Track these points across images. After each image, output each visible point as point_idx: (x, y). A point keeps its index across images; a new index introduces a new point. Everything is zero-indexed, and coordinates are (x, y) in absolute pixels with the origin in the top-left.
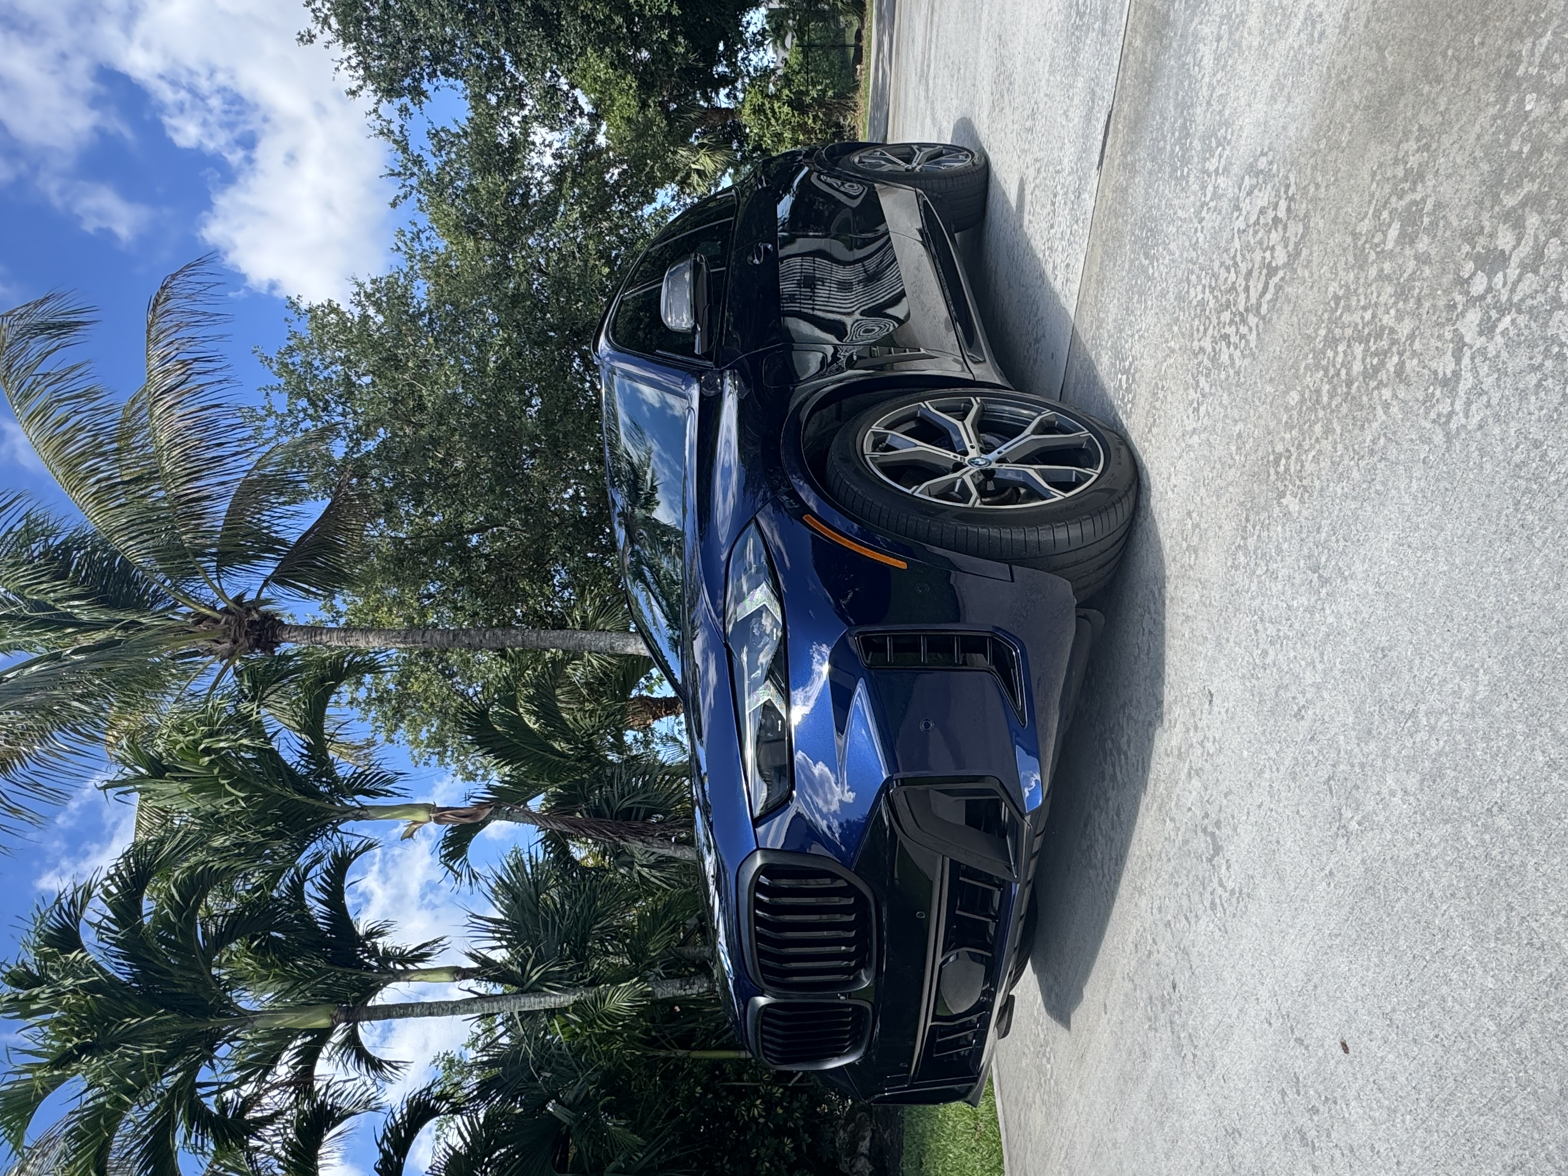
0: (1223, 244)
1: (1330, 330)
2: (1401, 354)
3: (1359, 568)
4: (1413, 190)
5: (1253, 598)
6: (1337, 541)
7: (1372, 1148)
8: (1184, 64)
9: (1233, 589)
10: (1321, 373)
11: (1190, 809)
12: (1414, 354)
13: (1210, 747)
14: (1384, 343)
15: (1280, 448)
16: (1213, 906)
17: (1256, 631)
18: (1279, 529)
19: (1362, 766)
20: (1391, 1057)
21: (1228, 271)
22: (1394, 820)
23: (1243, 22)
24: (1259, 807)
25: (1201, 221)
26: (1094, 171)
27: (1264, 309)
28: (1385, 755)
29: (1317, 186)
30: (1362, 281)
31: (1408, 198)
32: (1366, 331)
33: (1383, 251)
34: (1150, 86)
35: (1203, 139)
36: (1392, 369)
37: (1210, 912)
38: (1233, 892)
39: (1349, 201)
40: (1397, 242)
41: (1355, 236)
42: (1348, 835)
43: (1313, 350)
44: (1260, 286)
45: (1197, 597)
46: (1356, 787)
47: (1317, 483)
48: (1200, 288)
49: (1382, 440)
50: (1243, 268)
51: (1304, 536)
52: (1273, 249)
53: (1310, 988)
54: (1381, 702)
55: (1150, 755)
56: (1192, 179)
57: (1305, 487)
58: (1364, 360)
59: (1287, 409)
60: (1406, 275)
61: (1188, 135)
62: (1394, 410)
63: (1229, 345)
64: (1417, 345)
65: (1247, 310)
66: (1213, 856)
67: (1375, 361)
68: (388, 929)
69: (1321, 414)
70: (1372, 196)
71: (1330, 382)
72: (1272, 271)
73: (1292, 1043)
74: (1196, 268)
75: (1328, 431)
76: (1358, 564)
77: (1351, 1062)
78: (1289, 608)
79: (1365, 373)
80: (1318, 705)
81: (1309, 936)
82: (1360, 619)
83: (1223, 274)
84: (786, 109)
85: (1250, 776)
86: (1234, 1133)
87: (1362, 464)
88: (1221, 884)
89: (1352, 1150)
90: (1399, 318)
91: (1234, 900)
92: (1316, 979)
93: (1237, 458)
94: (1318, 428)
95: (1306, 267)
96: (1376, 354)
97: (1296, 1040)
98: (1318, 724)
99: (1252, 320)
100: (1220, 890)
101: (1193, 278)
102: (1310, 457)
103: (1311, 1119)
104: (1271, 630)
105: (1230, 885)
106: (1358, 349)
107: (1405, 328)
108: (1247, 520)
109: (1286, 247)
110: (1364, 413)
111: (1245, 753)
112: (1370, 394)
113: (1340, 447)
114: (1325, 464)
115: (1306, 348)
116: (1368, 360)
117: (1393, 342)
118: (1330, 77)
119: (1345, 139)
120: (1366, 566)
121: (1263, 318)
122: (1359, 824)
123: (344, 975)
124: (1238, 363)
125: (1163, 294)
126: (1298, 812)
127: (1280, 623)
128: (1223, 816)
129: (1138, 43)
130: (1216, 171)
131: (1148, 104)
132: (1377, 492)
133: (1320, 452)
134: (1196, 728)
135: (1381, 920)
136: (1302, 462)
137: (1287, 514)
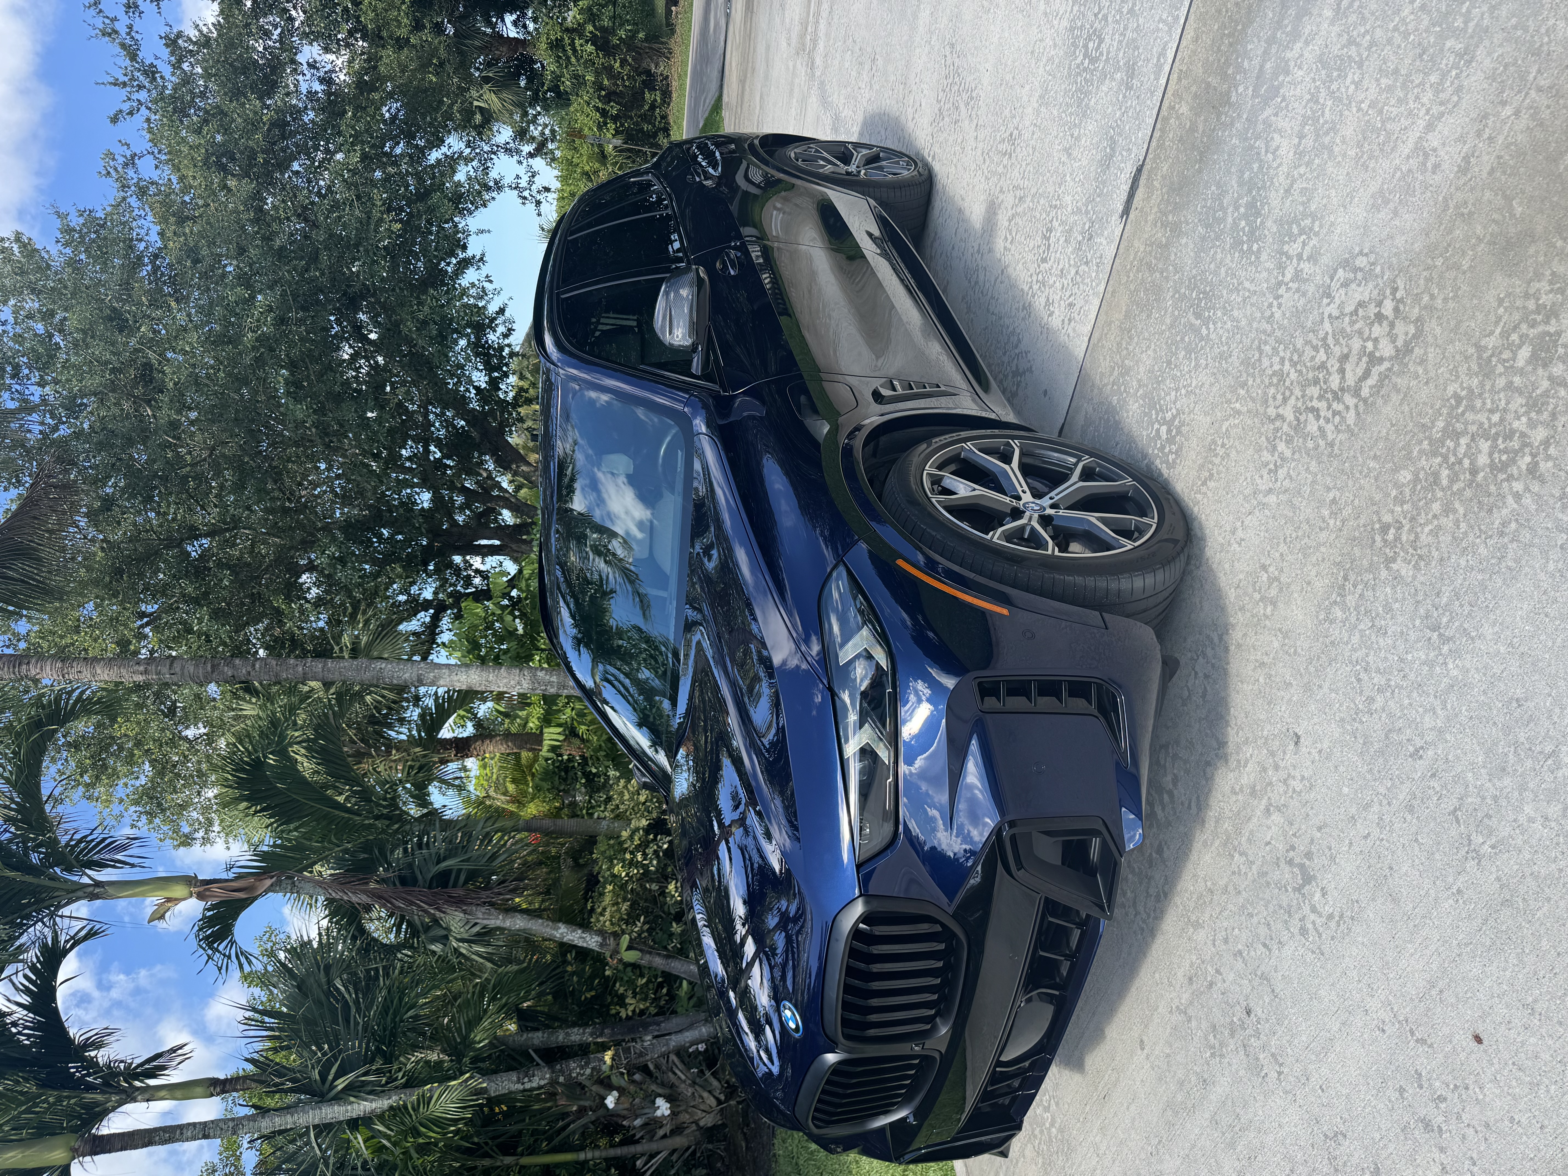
0: (1309, 324)
1: (1448, 424)
2: (1534, 456)
3: (1488, 631)
4: (1547, 322)
5: (1354, 650)
6: (1461, 606)
7: (1512, 1119)
8: (1252, 147)
9: (1328, 641)
10: (1439, 459)
11: (1268, 843)
12: (1548, 458)
13: (1296, 784)
14: (1515, 444)
15: (1387, 518)
16: (1303, 931)
17: (1359, 680)
18: (1388, 589)
19: (1495, 798)
20: (1533, 1040)
21: (1316, 349)
22: (1534, 842)
23: (1333, 129)
24: (1366, 837)
25: (1277, 297)
26: (1115, 218)
27: (1365, 392)
28: (1523, 788)
29: (1432, 297)
30: (1488, 387)
31: (1541, 328)
32: (1493, 431)
33: (1512, 367)
34: (1201, 154)
35: (1280, 222)
36: (1524, 467)
37: (1298, 937)
38: (1330, 917)
39: (1473, 317)
40: (1529, 362)
41: (1480, 348)
42: (1479, 858)
43: (1430, 438)
44: (1360, 372)
45: (1276, 644)
46: (1489, 817)
47: (1436, 554)
48: (1276, 360)
49: (1513, 525)
50: (1337, 351)
51: (1420, 598)
52: (1376, 340)
53: (1434, 992)
54: (1516, 744)
55: (1208, 794)
56: (1264, 256)
57: (1421, 557)
58: (1491, 455)
59: (1396, 485)
60: (1538, 392)
61: (1258, 214)
62: (1527, 500)
63: (1318, 417)
64: (1552, 451)
65: (1342, 389)
66: (1303, 886)
67: (1504, 457)
68: (111, 1039)
69: (1440, 494)
70: (1499, 319)
71: (1451, 467)
72: (1374, 360)
73: (1412, 1044)
74: (1272, 340)
75: (1448, 510)
76: (1486, 626)
77: (1485, 1051)
78: (1401, 660)
79: (1492, 466)
80: (1441, 747)
81: (1433, 948)
82: (1489, 674)
83: (1309, 352)
84: (590, 48)
85: (1353, 810)
86: (1337, 1136)
87: (1490, 542)
88: (1314, 910)
89: (1487, 1126)
90: (1532, 424)
91: (1333, 924)
92: (1441, 984)
93: (1332, 522)
94: (1436, 507)
95: (1420, 364)
96: (1505, 451)
97: (1417, 1041)
98: (1440, 763)
99: (1350, 400)
100: (1313, 917)
101: (1267, 349)
102: (1427, 529)
103: (1437, 1107)
104: (1378, 679)
105: (1328, 909)
106: (1485, 446)
107: (1539, 435)
108: (1346, 578)
109: (1394, 342)
110: (1492, 500)
111: (1346, 790)
112: (1499, 486)
113: (1463, 526)
114: (1446, 539)
115: (1421, 435)
116: (1496, 455)
117: (1525, 445)
118: (1447, 206)
119: (1466, 264)
120: (1496, 629)
121: (1365, 401)
122: (1493, 847)
123: (59, 1100)
124: (1330, 437)
125: (1223, 357)
126: (1416, 840)
127: (1391, 673)
128: (1313, 849)
129: (1184, 109)
130: (1300, 257)
131: (1200, 171)
132: (1509, 568)
133: (1439, 527)
134: (1276, 768)
135: (1520, 927)
136: (1417, 534)
137: (1397, 578)
